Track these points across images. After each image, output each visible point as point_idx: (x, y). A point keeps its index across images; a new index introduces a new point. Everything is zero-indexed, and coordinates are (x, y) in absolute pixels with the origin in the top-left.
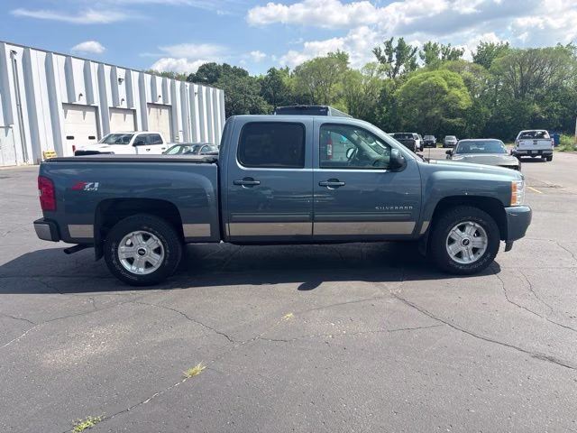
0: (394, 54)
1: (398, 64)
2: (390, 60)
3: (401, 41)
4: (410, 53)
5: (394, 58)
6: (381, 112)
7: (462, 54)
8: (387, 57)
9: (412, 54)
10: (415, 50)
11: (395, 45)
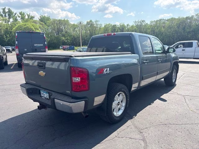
0: (7, 14)
1: (9, 18)
2: (5, 16)
3: (9, 9)
4: (14, 15)
5: (7, 16)
6: (7, 37)
7: (34, 18)
8: (4, 15)
9: (15, 15)
10: (16, 14)
11: (7, 10)
